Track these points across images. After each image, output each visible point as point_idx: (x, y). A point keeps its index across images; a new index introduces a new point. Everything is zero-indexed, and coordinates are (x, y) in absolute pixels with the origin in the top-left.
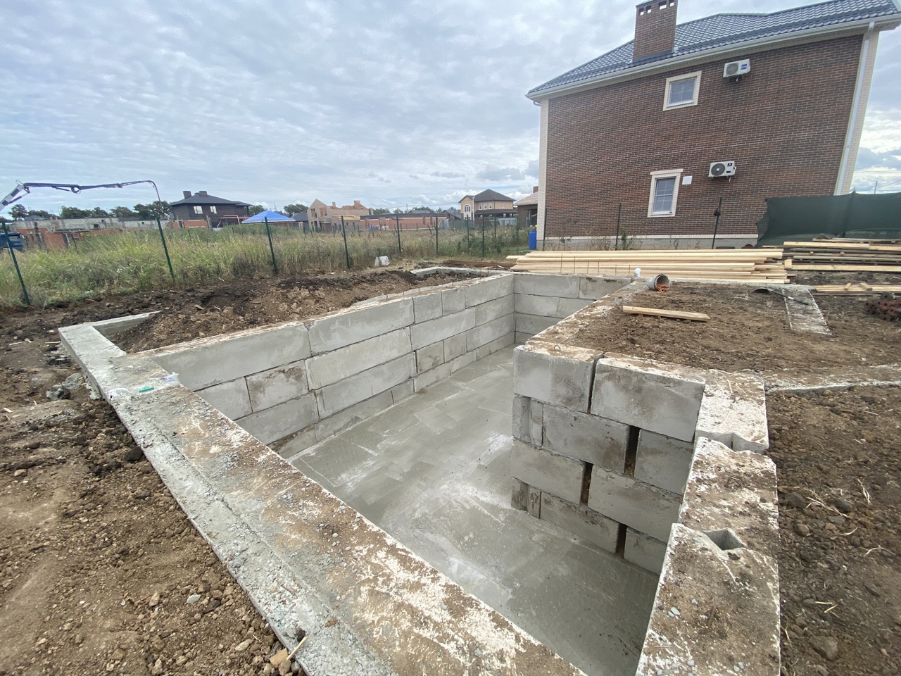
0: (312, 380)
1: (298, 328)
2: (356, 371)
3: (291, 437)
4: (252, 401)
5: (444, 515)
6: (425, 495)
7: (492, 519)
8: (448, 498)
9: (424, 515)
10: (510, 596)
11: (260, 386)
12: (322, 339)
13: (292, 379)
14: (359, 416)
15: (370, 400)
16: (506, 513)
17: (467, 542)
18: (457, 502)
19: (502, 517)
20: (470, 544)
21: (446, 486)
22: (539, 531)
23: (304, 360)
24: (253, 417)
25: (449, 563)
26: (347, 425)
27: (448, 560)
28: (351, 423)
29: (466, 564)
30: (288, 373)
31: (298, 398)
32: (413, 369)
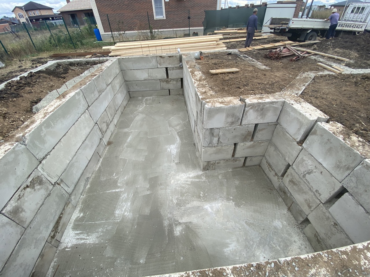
0: (51, 177)
1: (17, 149)
2: (74, 153)
3: (60, 218)
4: (19, 223)
5: (185, 193)
6: (169, 191)
7: (201, 181)
8: (179, 185)
9: (177, 199)
10: (234, 203)
11: (18, 209)
12: (40, 146)
13: (37, 187)
14: (88, 176)
15: (89, 164)
16: (203, 175)
17: (203, 197)
18: (184, 184)
19: (204, 179)
20: (205, 196)
21: (172, 181)
22: (219, 174)
23: (36, 168)
24: (28, 230)
25: (206, 209)
26: (85, 187)
27: (205, 209)
28: (86, 184)
29: (211, 204)
30: (32, 185)
31: (49, 195)
32: (100, 133)
